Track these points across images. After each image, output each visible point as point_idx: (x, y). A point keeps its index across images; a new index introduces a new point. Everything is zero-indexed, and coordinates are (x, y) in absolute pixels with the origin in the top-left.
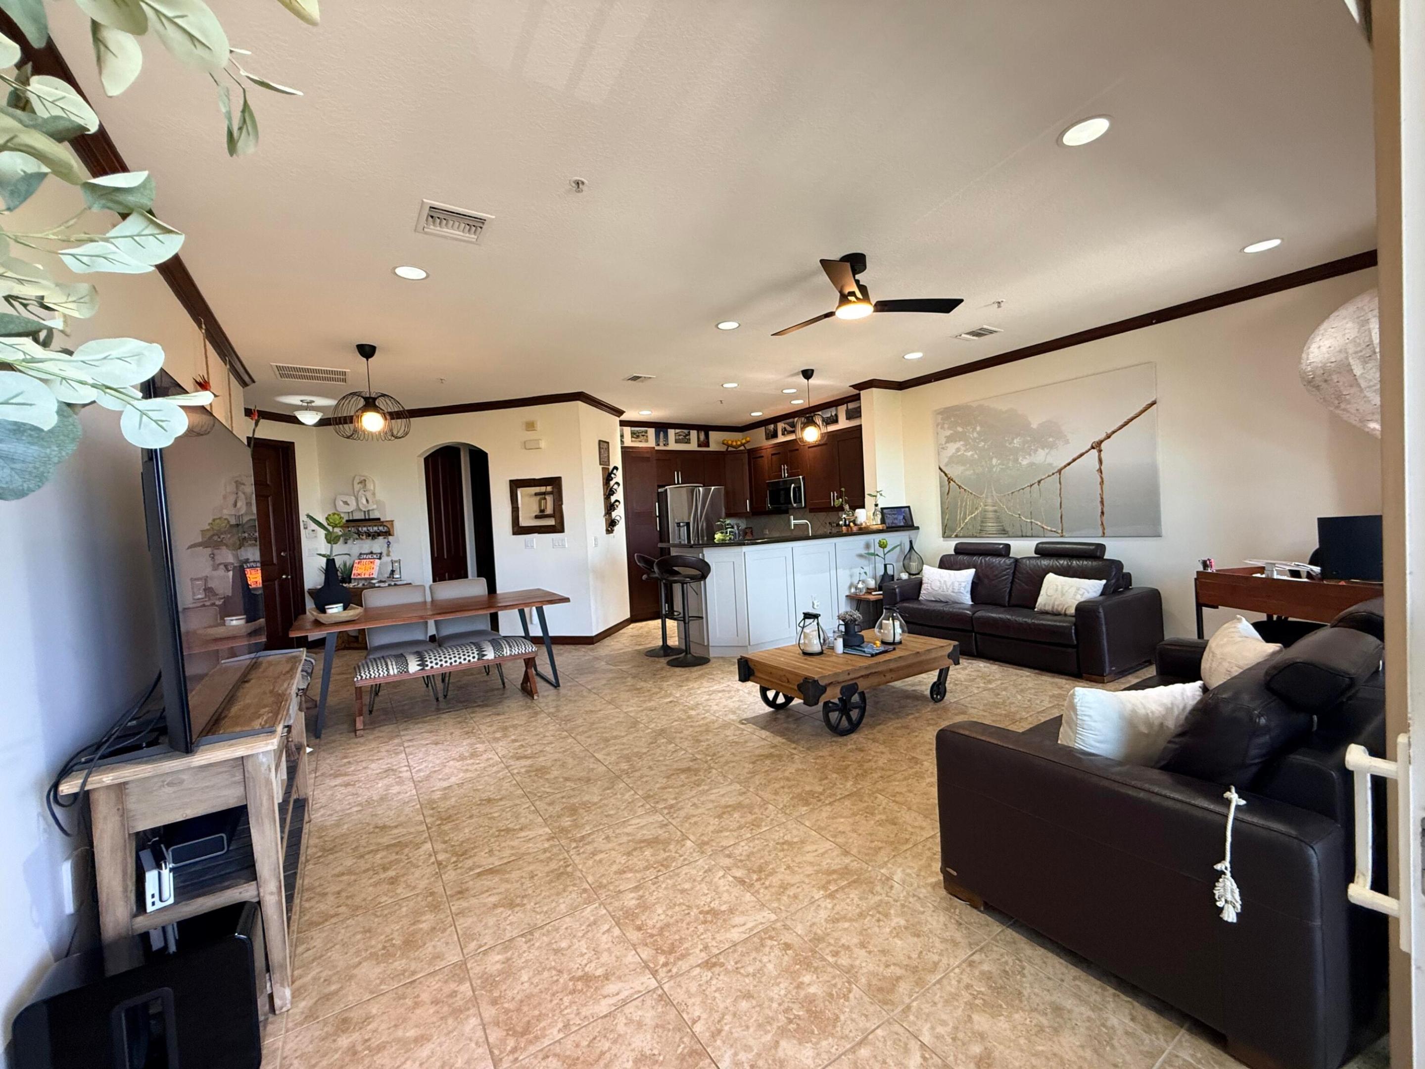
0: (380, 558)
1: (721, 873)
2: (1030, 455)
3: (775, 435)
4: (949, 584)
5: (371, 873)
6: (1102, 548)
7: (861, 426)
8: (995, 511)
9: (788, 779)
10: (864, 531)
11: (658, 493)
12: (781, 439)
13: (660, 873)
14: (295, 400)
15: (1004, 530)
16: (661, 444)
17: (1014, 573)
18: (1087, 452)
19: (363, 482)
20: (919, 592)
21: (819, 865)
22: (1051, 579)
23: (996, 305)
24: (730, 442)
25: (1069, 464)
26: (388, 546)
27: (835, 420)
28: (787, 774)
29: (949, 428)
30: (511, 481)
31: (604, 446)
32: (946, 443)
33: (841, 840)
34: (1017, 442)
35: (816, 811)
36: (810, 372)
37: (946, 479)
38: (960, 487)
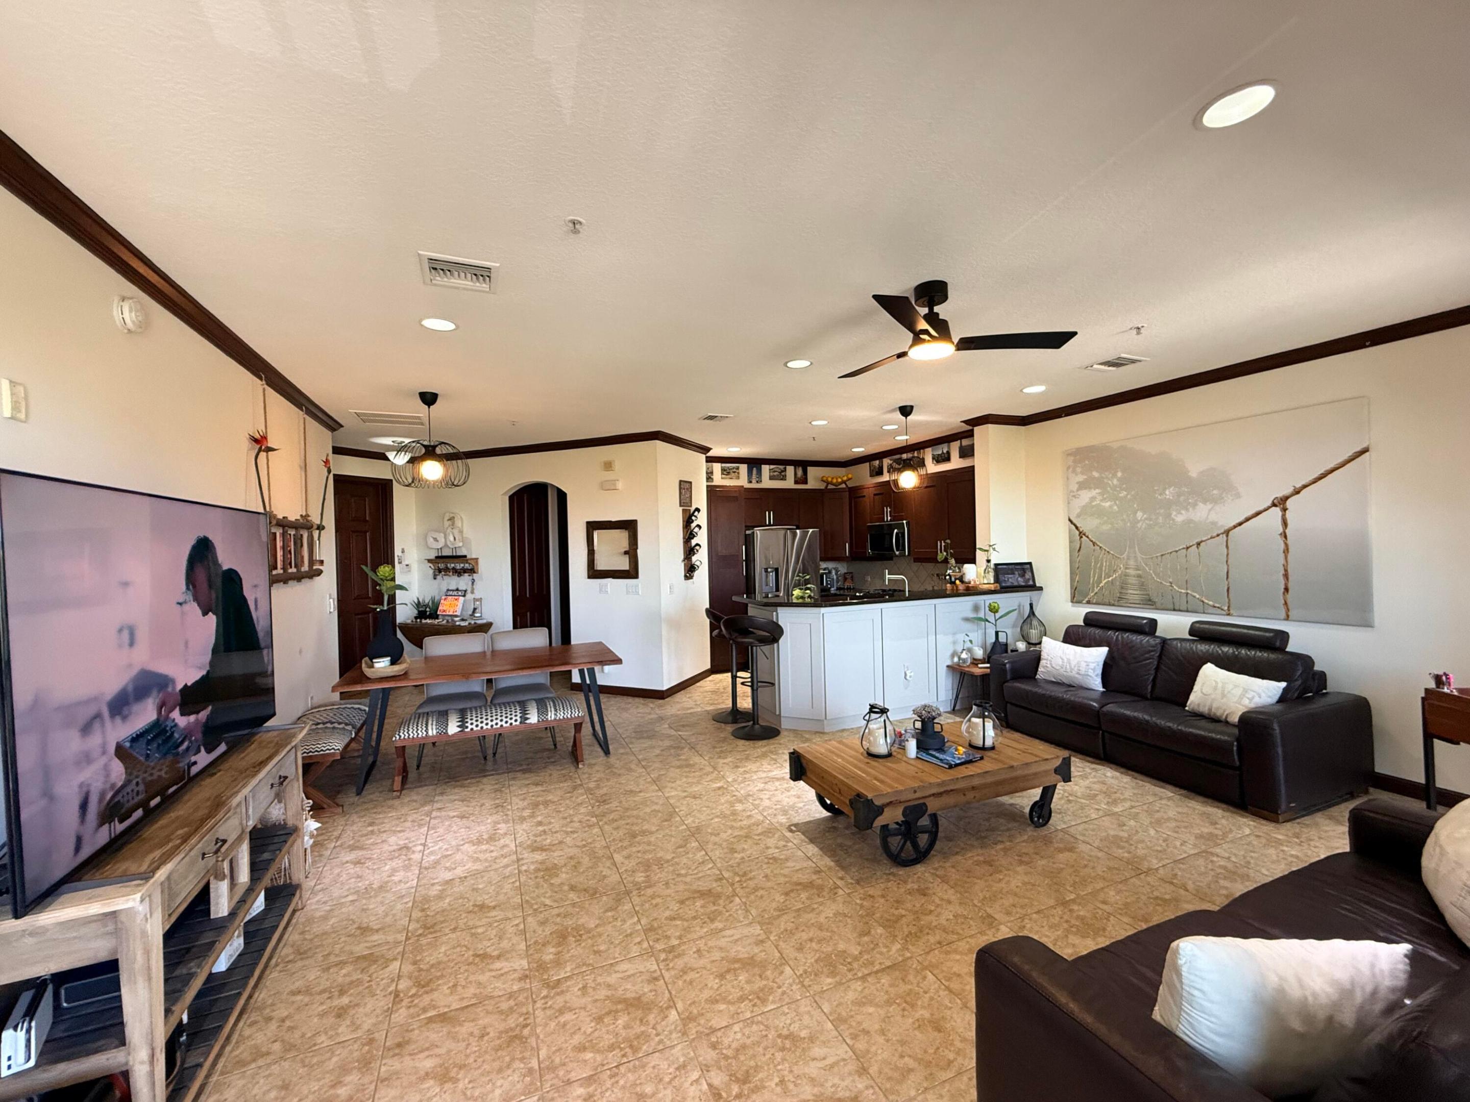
0: (464, 596)
1: (695, 1075)
2: (1187, 510)
3: (880, 472)
4: (1073, 663)
5: (326, 995)
6: (1284, 636)
7: (973, 467)
8: (1139, 576)
9: (821, 928)
10: (971, 591)
11: (746, 535)
12: (886, 477)
13: (625, 1060)
14: (388, 441)
15: (1150, 600)
16: (754, 481)
17: (1160, 657)
18: (1266, 510)
19: (452, 519)
20: (1037, 670)
21: (822, 1085)
22: (1209, 671)
23: (1135, 332)
24: (830, 479)
25: (1240, 524)
26: (473, 583)
27: (946, 458)
28: (822, 919)
29: (1082, 473)
30: (588, 523)
31: (685, 487)
32: (1078, 490)
33: (861, 1045)
34: (1169, 493)
35: (842, 988)
36: (909, 409)
37: (1077, 533)
38: (1094, 544)
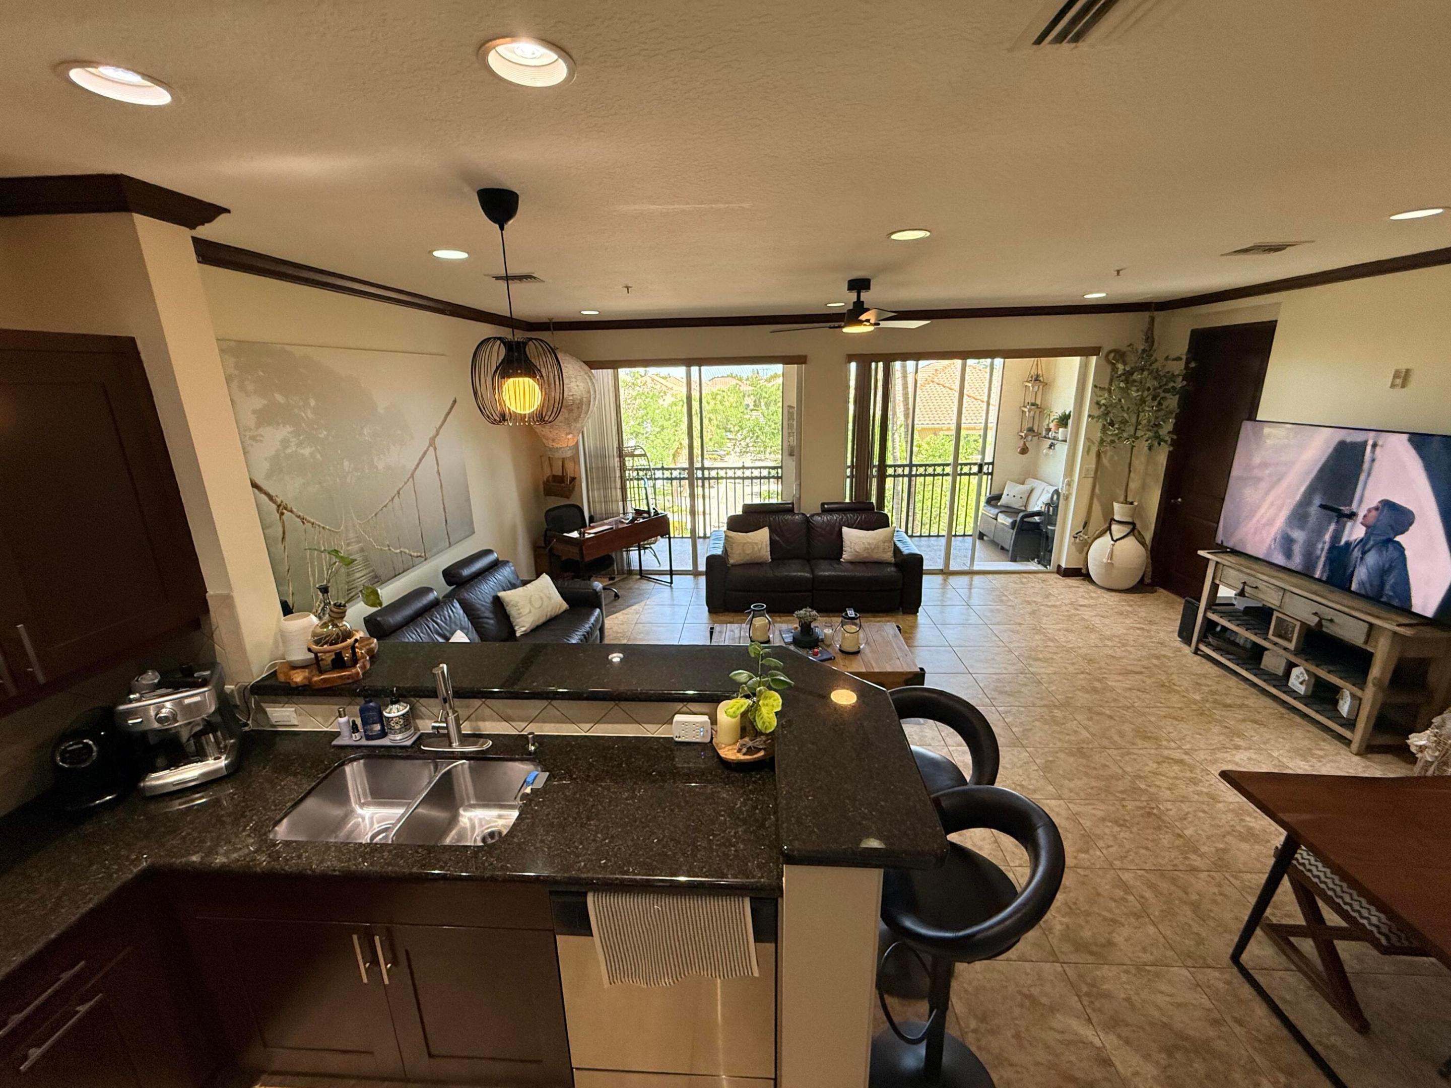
8: (362, 550)
15: (376, 577)
18: (427, 450)
29: (257, 392)
37: (274, 507)
38: (303, 519)
